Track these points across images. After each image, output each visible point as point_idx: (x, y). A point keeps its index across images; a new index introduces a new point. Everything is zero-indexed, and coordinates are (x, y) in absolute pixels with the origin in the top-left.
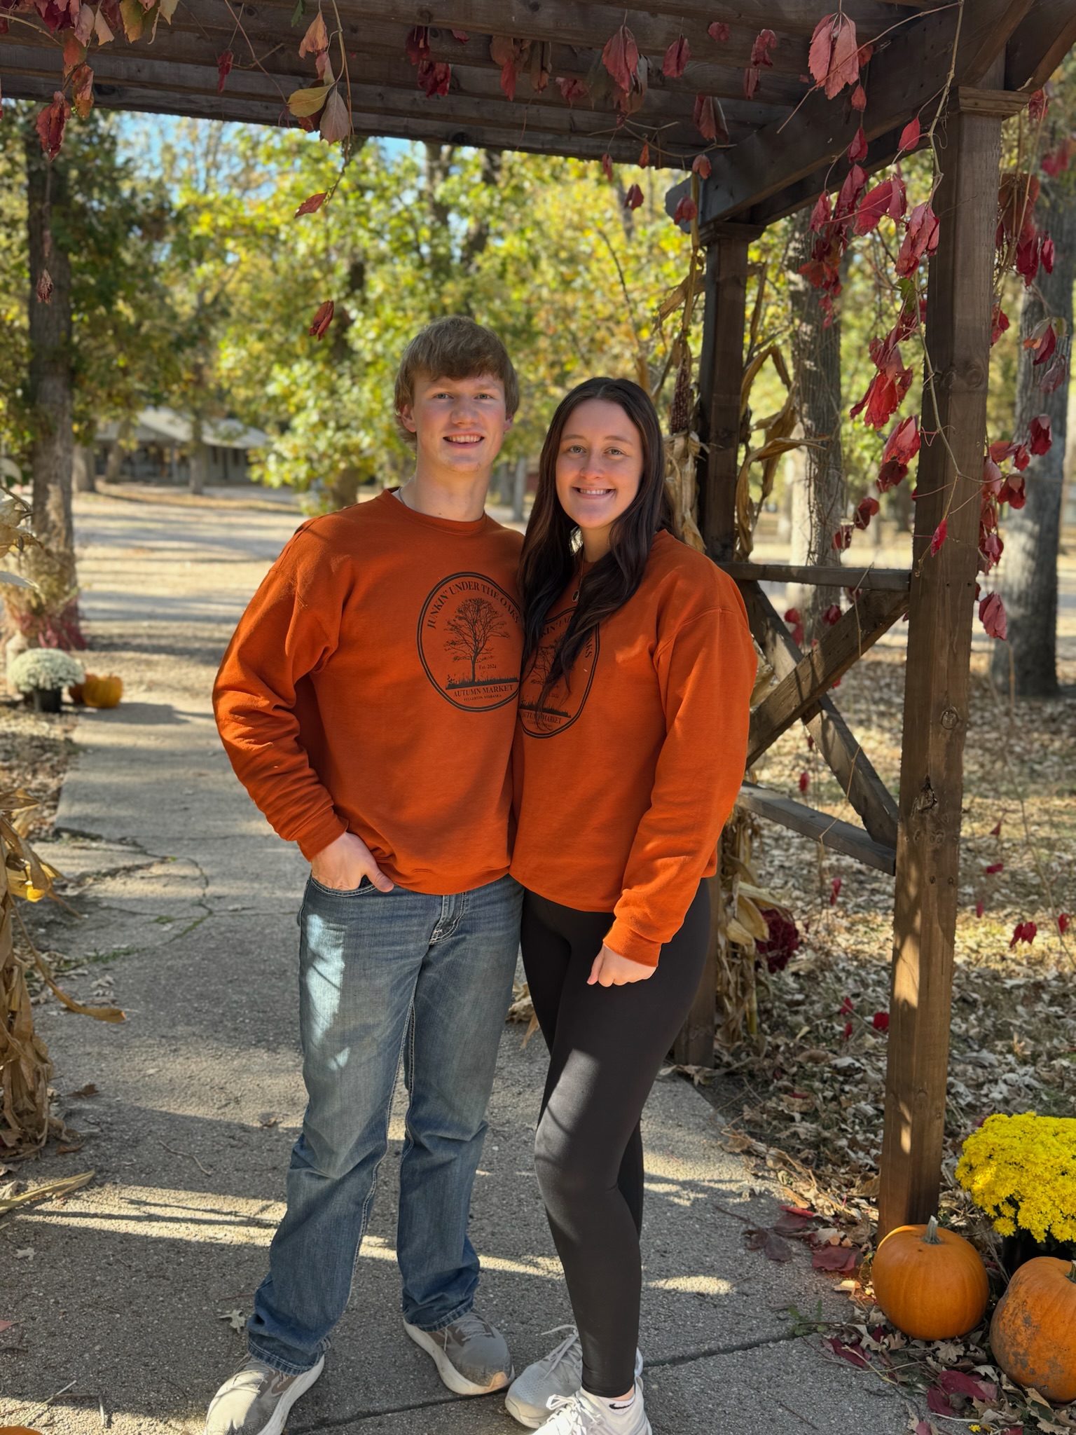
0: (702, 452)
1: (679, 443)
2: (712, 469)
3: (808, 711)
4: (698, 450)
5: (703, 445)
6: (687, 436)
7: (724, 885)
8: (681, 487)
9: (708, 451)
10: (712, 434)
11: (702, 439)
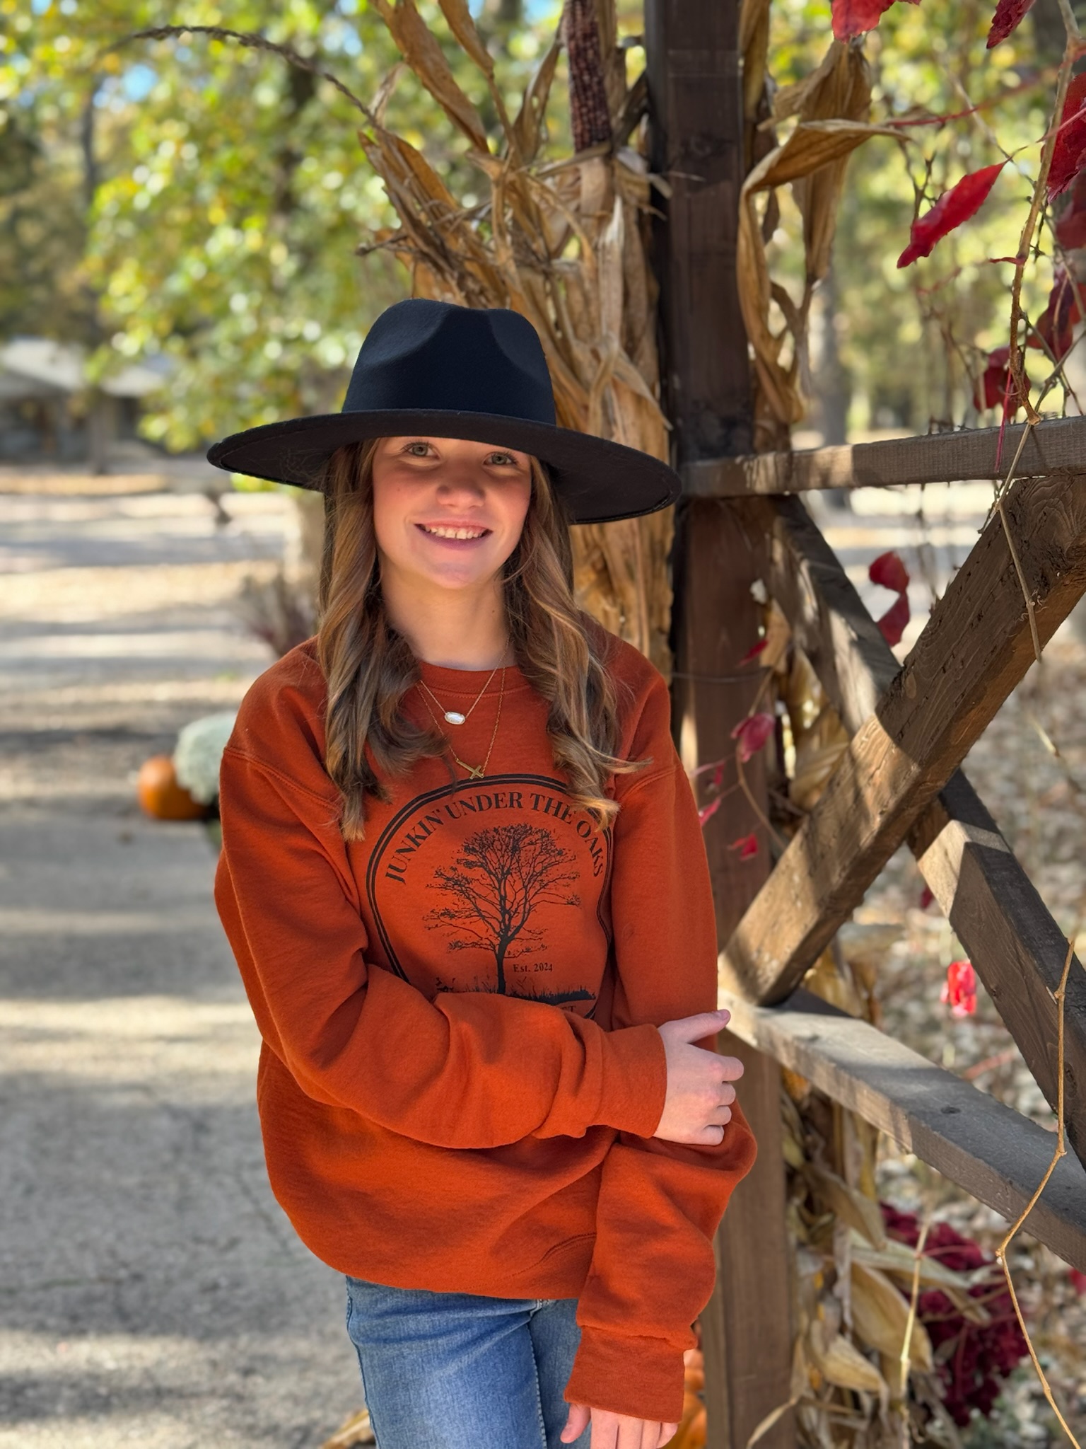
0: (656, 197)
1: (592, 177)
2: (679, 236)
3: (919, 821)
4: (644, 193)
5: (653, 178)
6: (609, 158)
7: (813, 1239)
8: (596, 281)
9: (666, 191)
10: (674, 150)
11: (653, 168)
